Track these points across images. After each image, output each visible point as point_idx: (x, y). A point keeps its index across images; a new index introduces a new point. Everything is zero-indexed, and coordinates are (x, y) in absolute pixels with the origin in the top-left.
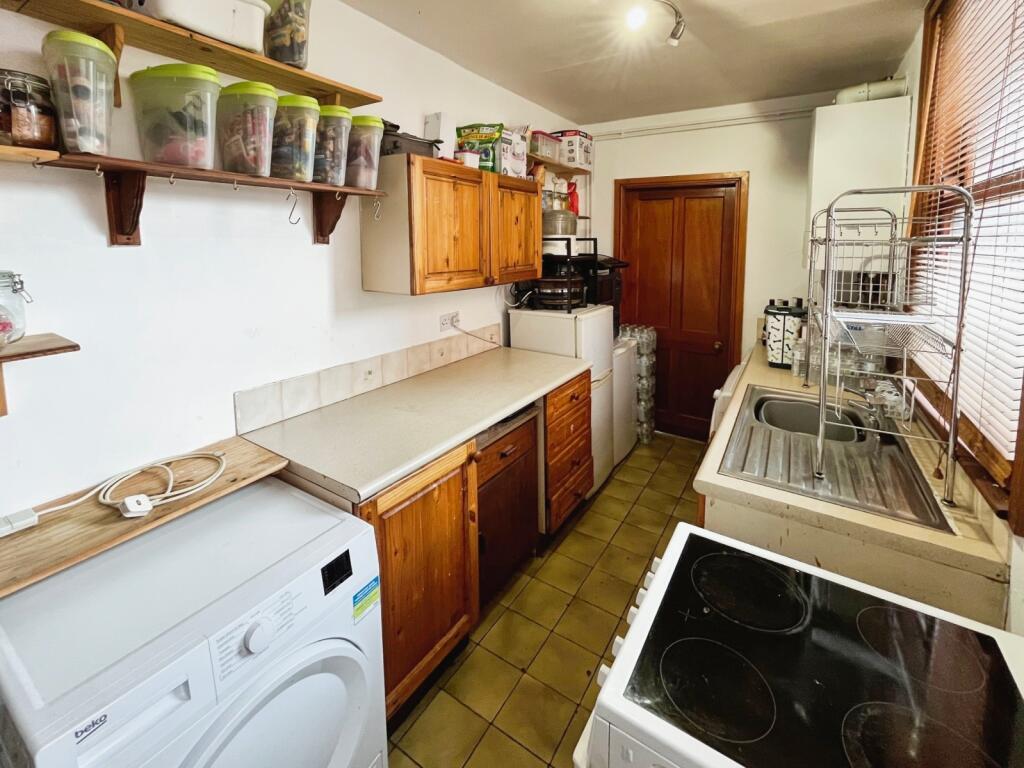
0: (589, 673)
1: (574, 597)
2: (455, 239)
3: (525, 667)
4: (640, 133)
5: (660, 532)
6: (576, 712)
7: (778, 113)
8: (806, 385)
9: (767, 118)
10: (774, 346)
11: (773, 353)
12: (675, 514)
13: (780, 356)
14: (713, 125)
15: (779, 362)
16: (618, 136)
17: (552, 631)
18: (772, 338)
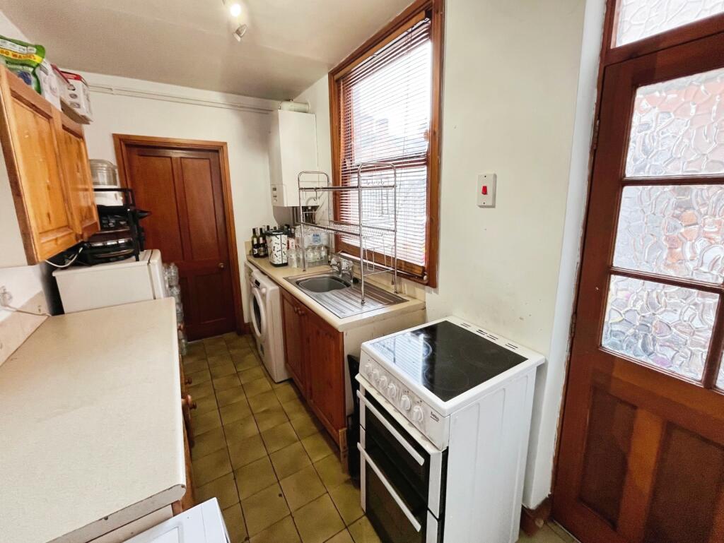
0: (280, 495)
1: (233, 471)
2: (49, 188)
3: (246, 536)
4: (130, 94)
5: (244, 397)
6: (293, 518)
7: (239, 105)
8: (304, 271)
9: (234, 107)
10: (277, 254)
11: (278, 258)
12: (243, 382)
13: (281, 260)
14: (197, 103)
15: (281, 263)
16: (109, 91)
17: (240, 502)
18: (276, 249)
